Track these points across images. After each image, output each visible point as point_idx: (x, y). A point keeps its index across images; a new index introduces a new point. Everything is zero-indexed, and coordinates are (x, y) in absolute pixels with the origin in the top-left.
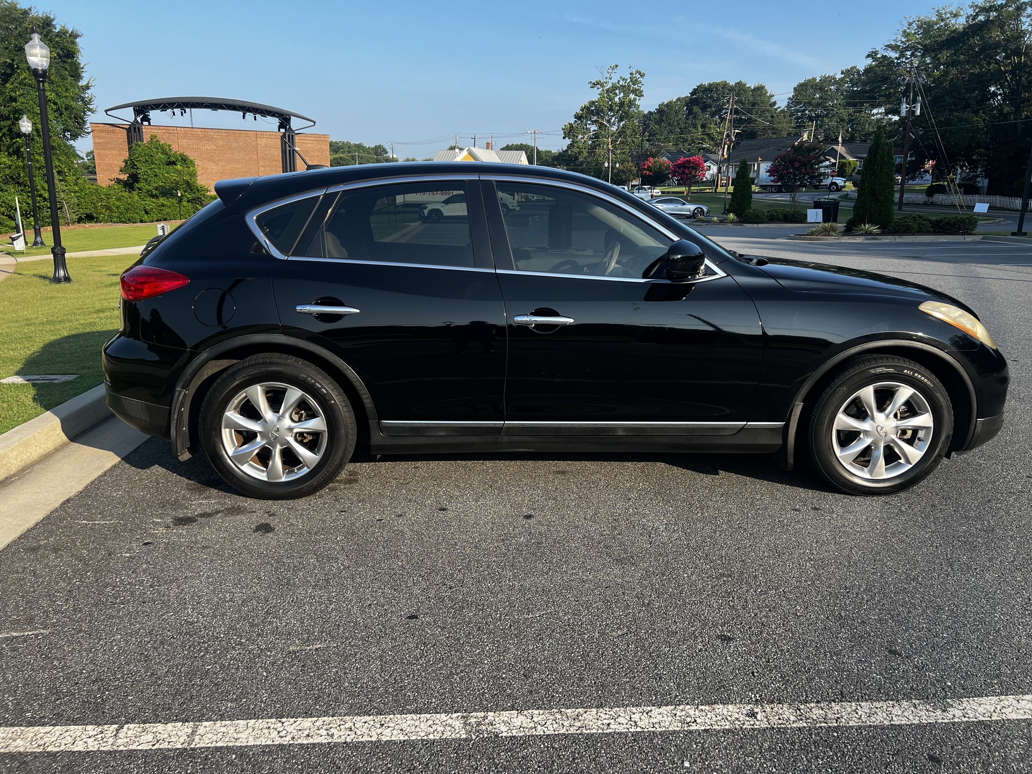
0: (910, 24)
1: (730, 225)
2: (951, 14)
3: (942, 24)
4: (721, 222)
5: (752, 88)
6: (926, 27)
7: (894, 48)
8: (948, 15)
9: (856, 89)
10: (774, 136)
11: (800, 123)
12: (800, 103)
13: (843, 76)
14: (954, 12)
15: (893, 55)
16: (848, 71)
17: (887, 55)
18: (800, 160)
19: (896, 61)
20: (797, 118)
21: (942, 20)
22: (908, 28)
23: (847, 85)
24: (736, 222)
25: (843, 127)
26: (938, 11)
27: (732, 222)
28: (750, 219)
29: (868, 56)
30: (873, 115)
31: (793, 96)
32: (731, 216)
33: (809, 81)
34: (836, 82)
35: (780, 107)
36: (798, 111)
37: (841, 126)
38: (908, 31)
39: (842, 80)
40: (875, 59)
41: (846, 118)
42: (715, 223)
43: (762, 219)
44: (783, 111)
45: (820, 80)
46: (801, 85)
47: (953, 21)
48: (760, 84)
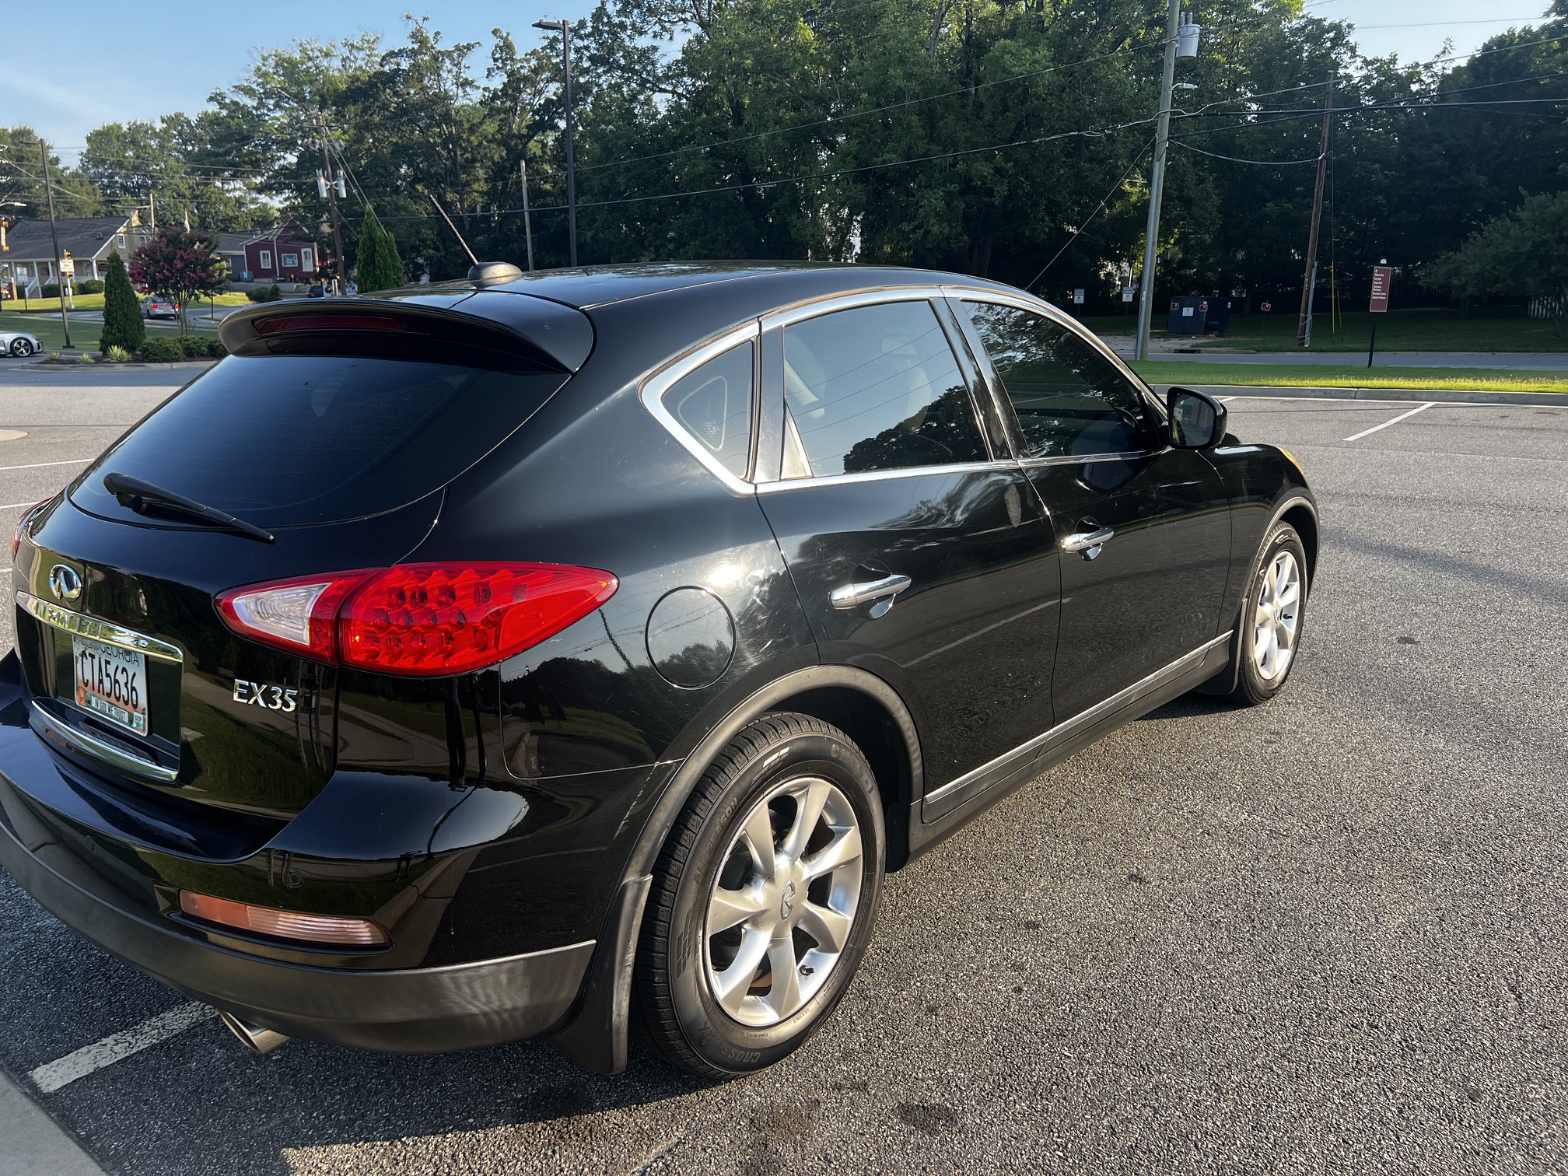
0: (265, 59)
1: (121, 367)
2: (321, 51)
3: (310, 64)
4: (98, 361)
5: (10, 131)
6: (289, 67)
7: (248, 91)
8: (317, 53)
9: (190, 148)
10: (71, 215)
11: (109, 196)
12: (103, 162)
13: (165, 125)
14: (325, 49)
15: (250, 102)
16: (171, 119)
17: (239, 101)
18: (182, 256)
19: (254, 112)
20: (104, 187)
21: (310, 59)
22: (264, 65)
23: (175, 141)
24: (129, 361)
25: (185, 206)
26: (301, 45)
27: (120, 361)
28: (156, 355)
29: (211, 99)
30: (228, 191)
31: (88, 150)
32: (116, 351)
33: (110, 128)
34: (155, 135)
35: (68, 168)
36: (102, 176)
37: (182, 206)
38: (264, 68)
39: (165, 131)
40: (223, 106)
41: (187, 193)
42: (86, 363)
43: (176, 354)
44: (75, 175)
45: (129, 129)
46: (98, 134)
47: (325, 63)
48: (23, 126)
